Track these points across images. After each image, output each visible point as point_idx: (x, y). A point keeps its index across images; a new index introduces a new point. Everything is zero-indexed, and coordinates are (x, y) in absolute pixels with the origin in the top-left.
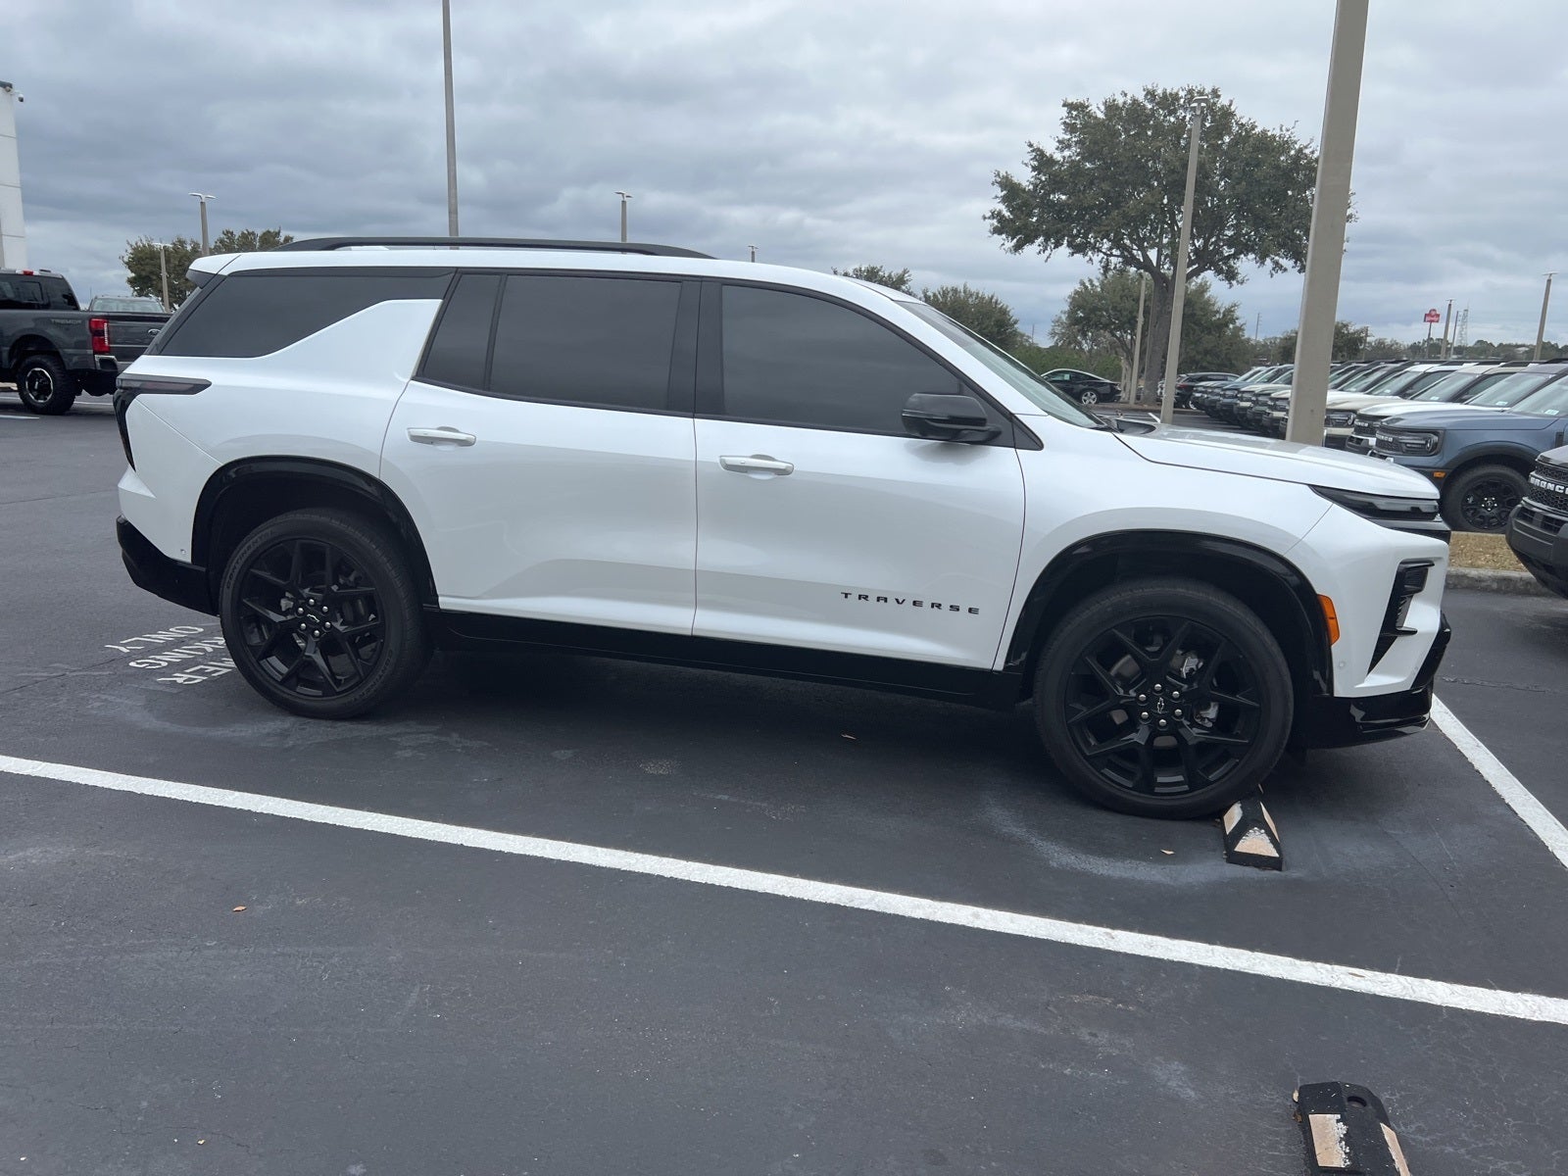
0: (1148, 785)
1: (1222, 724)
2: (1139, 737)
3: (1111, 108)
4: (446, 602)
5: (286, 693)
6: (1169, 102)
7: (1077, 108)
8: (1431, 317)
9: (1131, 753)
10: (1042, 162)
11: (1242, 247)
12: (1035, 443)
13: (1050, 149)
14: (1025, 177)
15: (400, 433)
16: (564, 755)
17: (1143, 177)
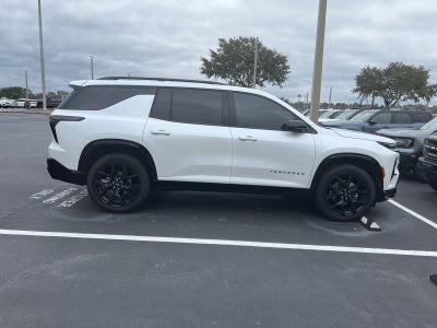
0: (343, 215)
1: (359, 198)
2: (341, 202)
3: (231, 41)
4: (160, 178)
5: (108, 207)
6: (246, 40)
7: (222, 40)
8: (299, 96)
9: (339, 207)
10: (214, 54)
11: (266, 79)
12: (316, 133)
13: (215, 51)
14: (209, 58)
15: (147, 131)
16: (195, 218)
17: (240, 60)
